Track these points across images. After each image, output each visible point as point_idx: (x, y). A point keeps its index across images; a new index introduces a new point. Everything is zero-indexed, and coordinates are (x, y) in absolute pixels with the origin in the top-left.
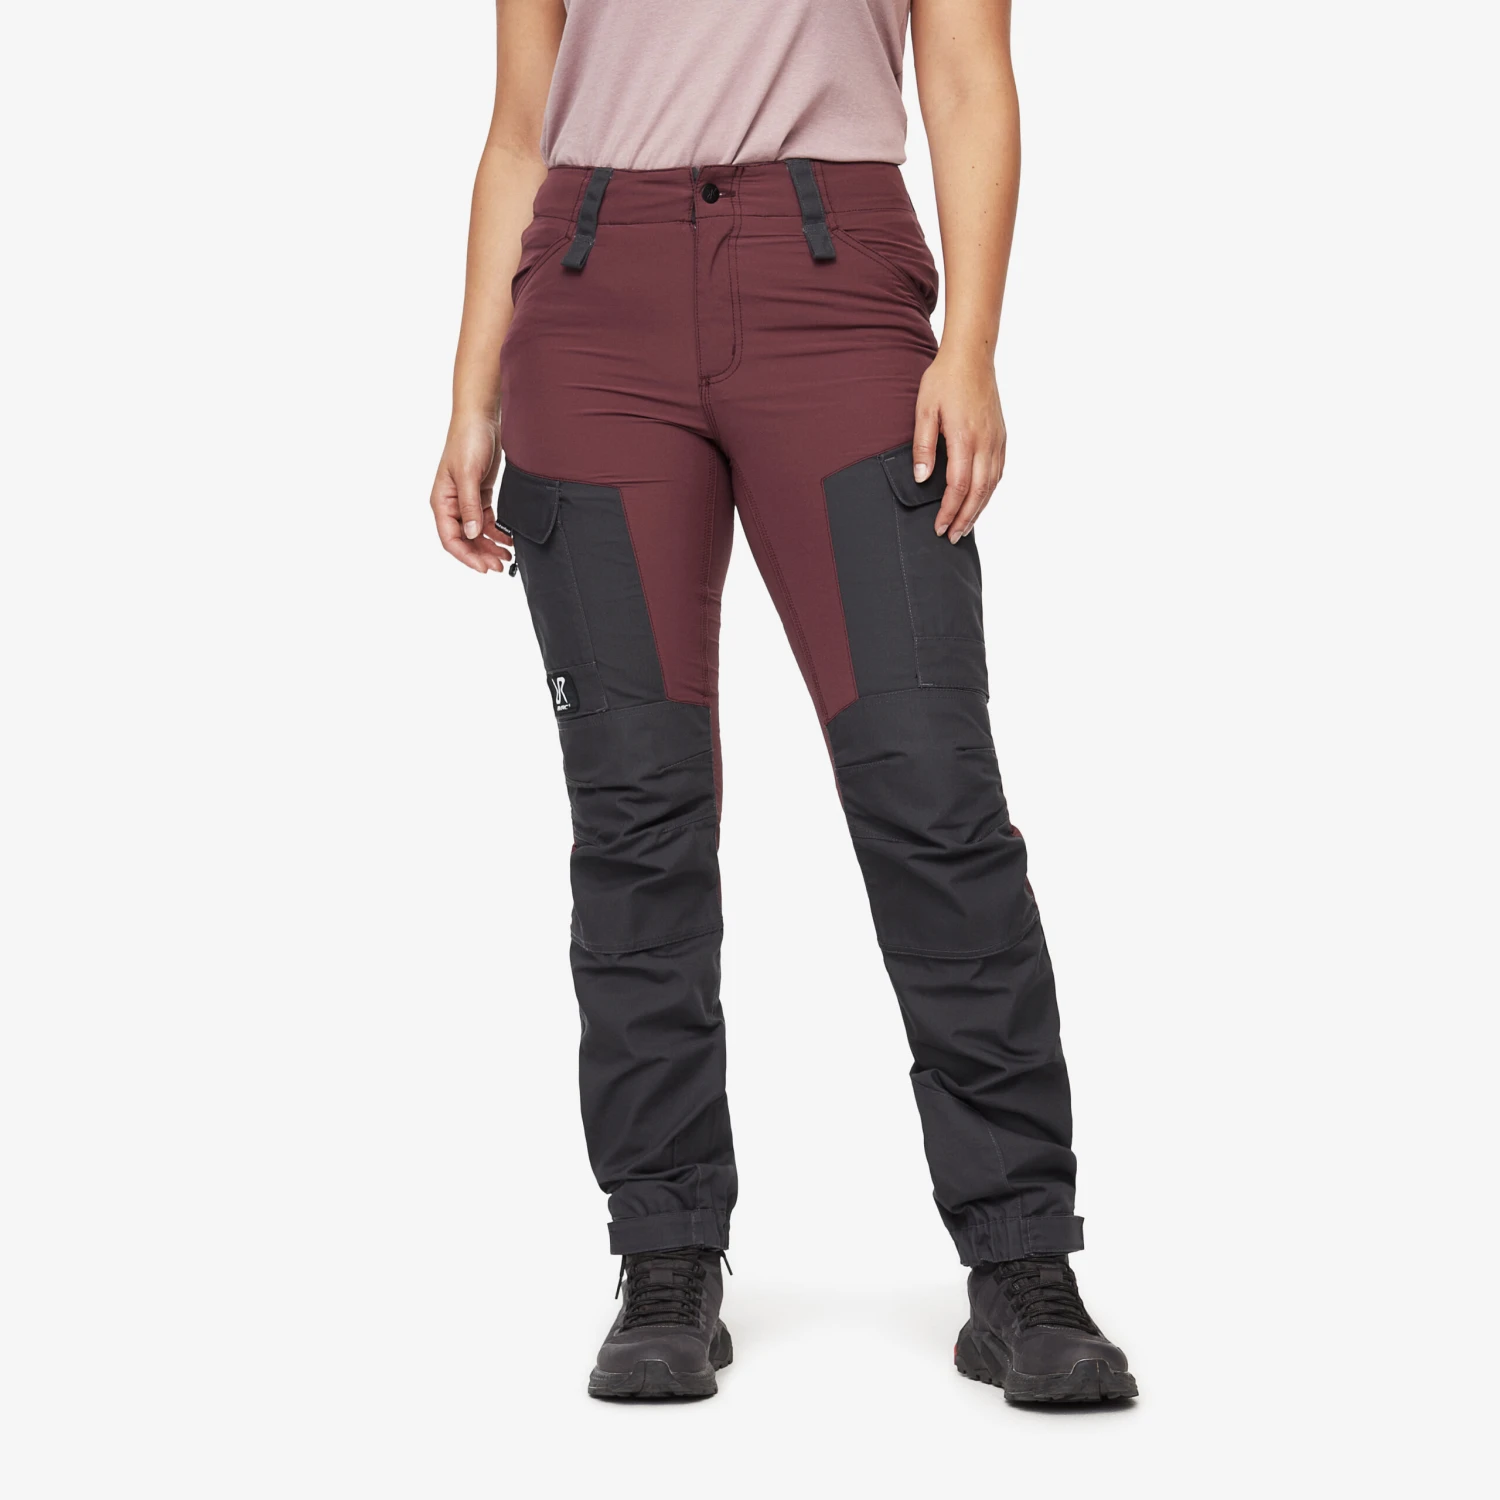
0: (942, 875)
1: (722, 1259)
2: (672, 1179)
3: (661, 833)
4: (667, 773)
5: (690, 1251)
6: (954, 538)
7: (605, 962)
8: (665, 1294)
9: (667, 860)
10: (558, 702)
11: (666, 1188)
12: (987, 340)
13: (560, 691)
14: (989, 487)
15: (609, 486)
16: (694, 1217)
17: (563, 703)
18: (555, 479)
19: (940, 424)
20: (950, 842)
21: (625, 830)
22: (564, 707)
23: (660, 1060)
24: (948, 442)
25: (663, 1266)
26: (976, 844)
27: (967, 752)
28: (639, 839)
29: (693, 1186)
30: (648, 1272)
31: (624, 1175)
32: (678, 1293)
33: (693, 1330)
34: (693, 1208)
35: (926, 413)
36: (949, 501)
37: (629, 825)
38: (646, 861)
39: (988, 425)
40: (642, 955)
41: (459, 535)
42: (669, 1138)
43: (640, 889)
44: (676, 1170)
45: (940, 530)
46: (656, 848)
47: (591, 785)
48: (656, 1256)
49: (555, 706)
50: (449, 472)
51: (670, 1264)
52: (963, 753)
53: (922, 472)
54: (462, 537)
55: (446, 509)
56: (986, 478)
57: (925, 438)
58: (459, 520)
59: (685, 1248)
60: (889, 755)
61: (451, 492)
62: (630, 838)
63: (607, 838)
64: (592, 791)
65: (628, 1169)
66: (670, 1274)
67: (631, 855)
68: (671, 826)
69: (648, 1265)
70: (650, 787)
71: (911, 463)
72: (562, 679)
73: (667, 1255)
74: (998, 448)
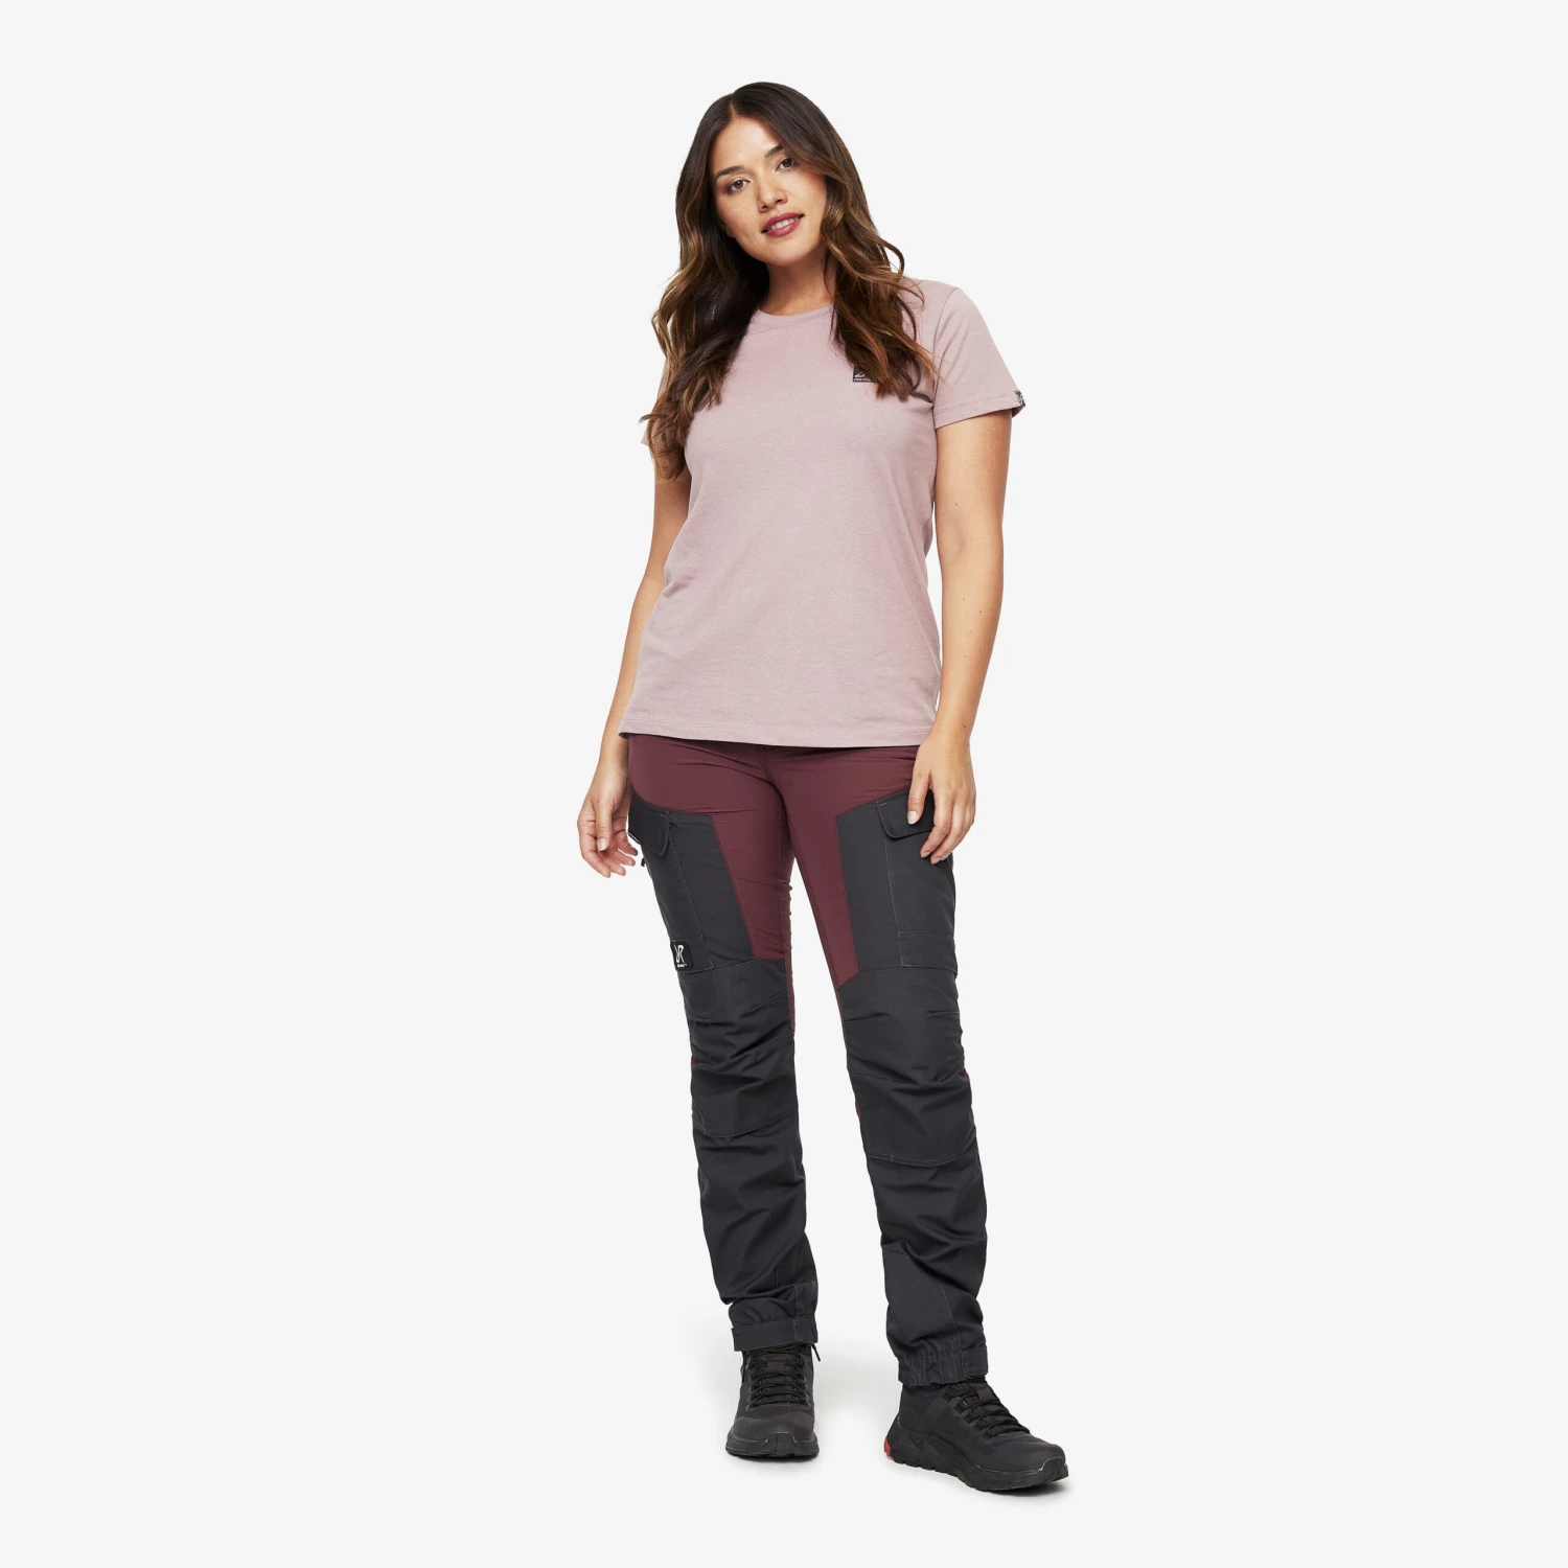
0: (914, 1105)
1: (813, 1351)
2: (776, 1296)
3: (758, 1054)
4: (758, 1010)
5: (792, 1347)
6: (934, 860)
7: (721, 1144)
8: (780, 1380)
9: (763, 1072)
10: (678, 961)
11: (774, 1303)
12: (966, 725)
13: (679, 954)
14: (965, 830)
15: (705, 814)
16: (795, 1322)
17: (681, 963)
18: (666, 809)
19: (930, 783)
20: (922, 1079)
21: (729, 1055)
22: (682, 966)
23: (762, 1210)
24: (936, 796)
25: (777, 1358)
26: (938, 1084)
27: (936, 1014)
28: (741, 1060)
29: (795, 1300)
30: (766, 1363)
31: (743, 1294)
32: (789, 1379)
33: (804, 1407)
34: (794, 1316)
35: (920, 775)
36: (934, 837)
37: (735, 1051)
38: (747, 1074)
39: (964, 785)
40: (747, 1136)
41: (594, 848)
42: (773, 1267)
43: (745, 1092)
44: (778, 1290)
45: (924, 854)
46: (756, 1063)
47: (705, 1021)
48: (770, 1351)
49: (676, 964)
50: (592, 801)
51: (778, 1357)
52: (932, 1015)
53: (914, 817)
54: (596, 851)
55: (587, 829)
56: (963, 823)
57: (917, 793)
58: (596, 838)
59: (790, 1345)
60: (878, 1015)
61: (592, 818)
62: (735, 1060)
63: (718, 1059)
64: (707, 1025)
65: (748, 1289)
66: (782, 1364)
67: (737, 1071)
68: (764, 1048)
69: (764, 1358)
70: (747, 1021)
71: (906, 809)
72: (681, 947)
73: (778, 1350)
74: (971, 801)
